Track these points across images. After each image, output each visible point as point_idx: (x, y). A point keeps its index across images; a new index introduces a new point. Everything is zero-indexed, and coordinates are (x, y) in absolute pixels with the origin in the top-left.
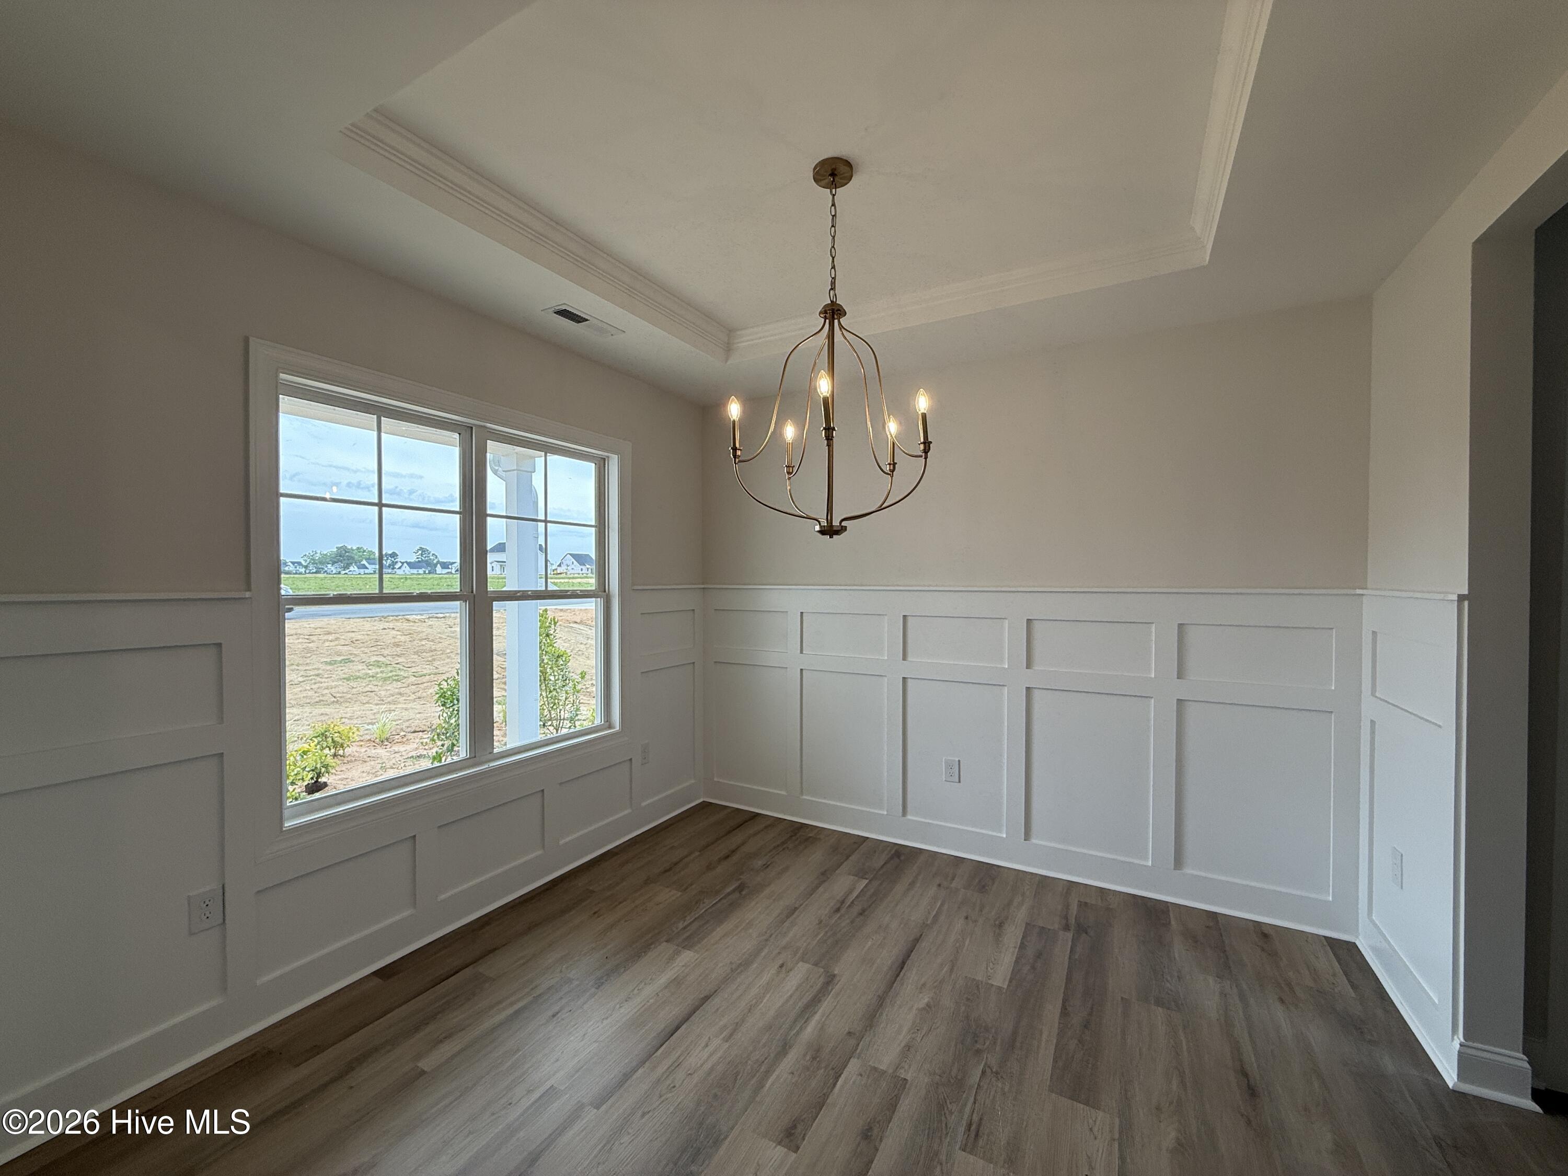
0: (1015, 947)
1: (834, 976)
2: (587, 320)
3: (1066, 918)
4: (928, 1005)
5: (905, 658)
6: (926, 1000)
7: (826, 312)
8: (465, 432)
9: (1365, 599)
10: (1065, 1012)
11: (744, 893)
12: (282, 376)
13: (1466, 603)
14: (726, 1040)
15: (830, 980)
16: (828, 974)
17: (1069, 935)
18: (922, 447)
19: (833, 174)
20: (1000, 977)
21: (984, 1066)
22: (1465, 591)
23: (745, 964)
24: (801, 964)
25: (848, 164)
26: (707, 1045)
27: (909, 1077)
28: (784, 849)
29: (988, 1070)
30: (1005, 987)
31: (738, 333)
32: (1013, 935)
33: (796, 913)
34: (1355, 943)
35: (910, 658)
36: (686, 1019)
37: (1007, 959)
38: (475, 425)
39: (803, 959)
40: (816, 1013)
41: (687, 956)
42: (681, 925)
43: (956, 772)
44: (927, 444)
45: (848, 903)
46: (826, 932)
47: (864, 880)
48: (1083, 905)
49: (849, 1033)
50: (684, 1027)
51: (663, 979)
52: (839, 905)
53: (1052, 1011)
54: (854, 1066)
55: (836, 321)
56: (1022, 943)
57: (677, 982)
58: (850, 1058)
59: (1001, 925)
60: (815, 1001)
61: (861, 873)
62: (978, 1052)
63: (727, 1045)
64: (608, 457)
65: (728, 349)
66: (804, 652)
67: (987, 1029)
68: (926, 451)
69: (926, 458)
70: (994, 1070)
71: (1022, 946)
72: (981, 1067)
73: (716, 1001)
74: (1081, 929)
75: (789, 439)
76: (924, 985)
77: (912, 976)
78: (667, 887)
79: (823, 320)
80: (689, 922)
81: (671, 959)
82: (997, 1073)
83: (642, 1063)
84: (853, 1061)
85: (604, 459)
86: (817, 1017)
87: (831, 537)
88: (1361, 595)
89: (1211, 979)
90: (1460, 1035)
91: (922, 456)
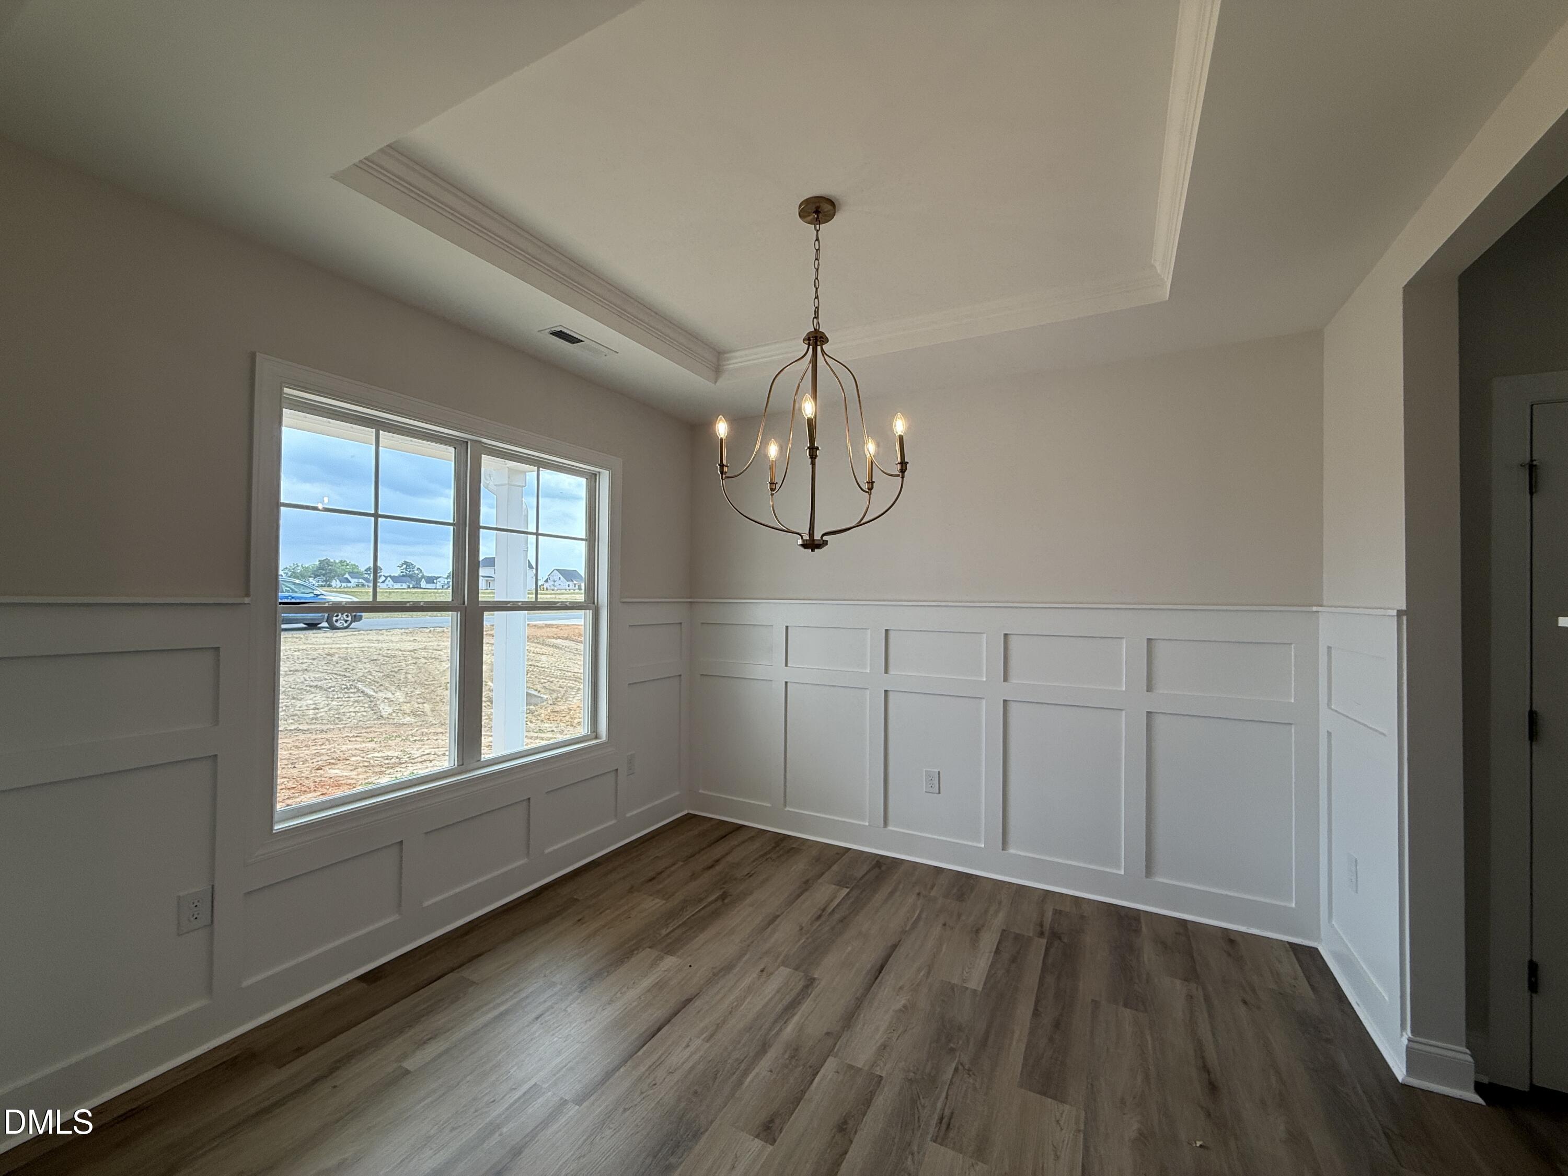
0: (990, 952)
1: (814, 979)
2: (582, 341)
3: (1041, 926)
4: (905, 1007)
5: (886, 671)
6: (903, 1002)
7: (809, 339)
8: (460, 445)
9: (1320, 616)
10: (1036, 1013)
11: (726, 901)
12: (286, 390)
13: (1405, 618)
14: (708, 1040)
15: (810, 983)
16: (808, 978)
17: (1044, 941)
18: (899, 467)
19: (817, 212)
20: (976, 980)
21: (957, 1064)
22: (1404, 607)
23: (728, 968)
24: (782, 968)
25: (831, 202)
26: (688, 1046)
27: (883, 1075)
28: (767, 860)
29: (960, 1067)
30: (980, 989)
31: (728, 355)
32: (989, 940)
33: (778, 920)
34: (1317, 949)
35: (892, 671)
36: (668, 1021)
37: (983, 963)
38: (472, 440)
39: (783, 963)
40: (794, 1015)
41: (670, 961)
42: (664, 932)
43: (936, 783)
44: (904, 464)
45: (830, 910)
46: (807, 939)
47: (845, 889)
48: (1057, 912)
49: (828, 1034)
50: (666, 1028)
51: (647, 983)
52: (819, 913)
53: (1024, 1011)
54: (831, 1064)
55: (819, 348)
56: (997, 948)
57: (660, 986)
58: (829, 1056)
59: (978, 931)
60: (794, 1004)
61: (841, 883)
62: (952, 1050)
63: (708, 1045)
64: (599, 472)
65: (717, 370)
66: (789, 665)
67: (960, 1029)
68: (903, 471)
69: (903, 477)
70: (967, 1067)
71: (997, 951)
72: (954, 1065)
73: (698, 1003)
74: (1055, 936)
75: (772, 456)
76: (901, 988)
77: (889, 979)
78: (651, 895)
79: (807, 346)
80: (672, 929)
81: (654, 964)
82: (969, 1070)
83: (625, 1062)
84: (830, 1059)
85: (596, 475)
86: (796, 1018)
87: (813, 550)
88: (1317, 612)
89: (1178, 982)
90: (1408, 1033)
91: (898, 476)
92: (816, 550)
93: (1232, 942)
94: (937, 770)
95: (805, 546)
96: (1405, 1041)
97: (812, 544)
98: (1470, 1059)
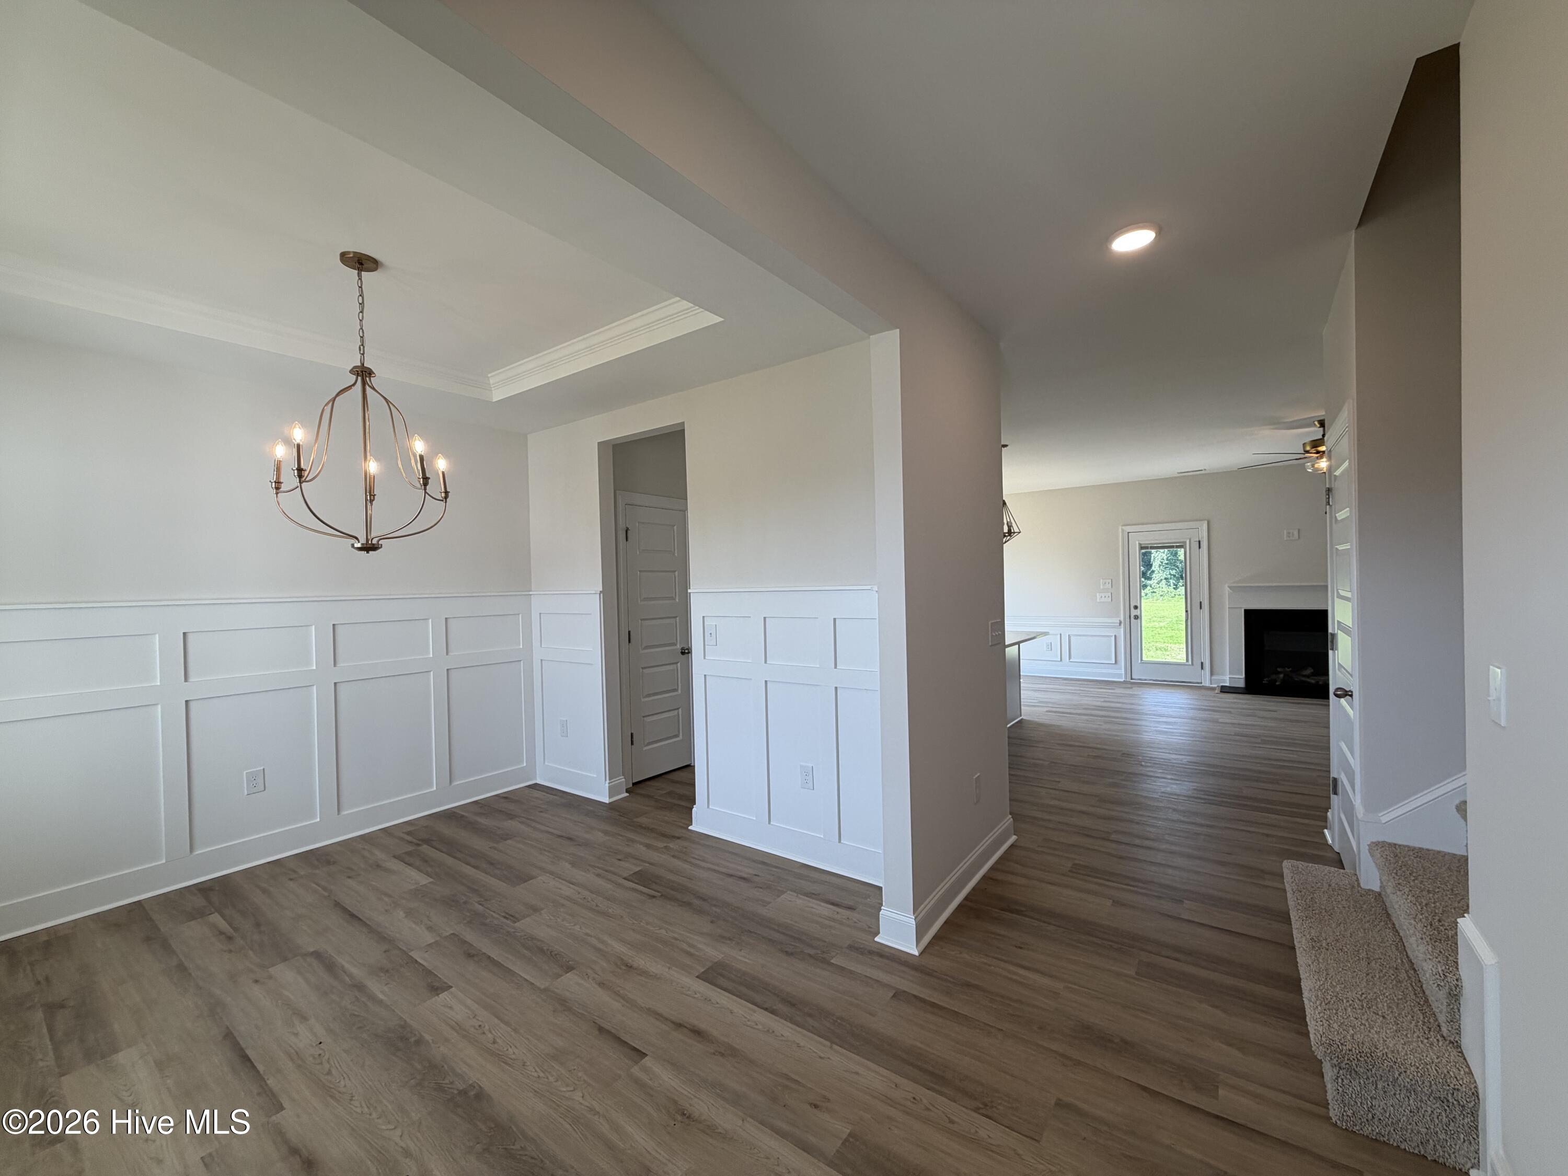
0: (406, 867)
1: (315, 952)
3: (410, 842)
4: (405, 912)
5: (186, 680)
6: (400, 912)
9: (532, 596)
10: (475, 867)
13: (602, 595)
16: (308, 954)
17: (425, 846)
18: (443, 495)
19: (360, 263)
20: (424, 880)
21: (477, 903)
22: (601, 590)
24: (271, 969)
26: (295, 1033)
27: (452, 933)
29: (481, 902)
30: (432, 880)
32: (394, 865)
33: (188, 966)
34: (536, 784)
35: (192, 679)
37: (413, 874)
39: (266, 968)
40: (342, 966)
43: (260, 781)
44: (446, 493)
45: (228, 930)
46: (252, 949)
47: (210, 916)
49: (385, 952)
50: (249, 1051)
52: (222, 937)
53: (468, 871)
56: (406, 863)
58: (407, 954)
59: (379, 866)
60: (330, 965)
62: (464, 902)
63: (312, 1021)
67: (452, 896)
68: (446, 497)
69: (446, 502)
70: (484, 901)
71: (409, 864)
73: (243, 1028)
76: (386, 912)
79: (357, 376)
86: (347, 966)
87: (368, 552)
88: (531, 595)
89: (510, 821)
90: (608, 781)
91: (442, 501)
92: (370, 552)
93: (506, 798)
94: (262, 768)
95: (360, 549)
96: (607, 785)
97: (369, 548)
98: (624, 780)
